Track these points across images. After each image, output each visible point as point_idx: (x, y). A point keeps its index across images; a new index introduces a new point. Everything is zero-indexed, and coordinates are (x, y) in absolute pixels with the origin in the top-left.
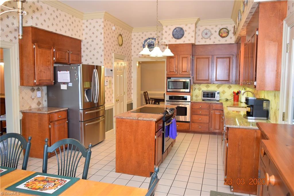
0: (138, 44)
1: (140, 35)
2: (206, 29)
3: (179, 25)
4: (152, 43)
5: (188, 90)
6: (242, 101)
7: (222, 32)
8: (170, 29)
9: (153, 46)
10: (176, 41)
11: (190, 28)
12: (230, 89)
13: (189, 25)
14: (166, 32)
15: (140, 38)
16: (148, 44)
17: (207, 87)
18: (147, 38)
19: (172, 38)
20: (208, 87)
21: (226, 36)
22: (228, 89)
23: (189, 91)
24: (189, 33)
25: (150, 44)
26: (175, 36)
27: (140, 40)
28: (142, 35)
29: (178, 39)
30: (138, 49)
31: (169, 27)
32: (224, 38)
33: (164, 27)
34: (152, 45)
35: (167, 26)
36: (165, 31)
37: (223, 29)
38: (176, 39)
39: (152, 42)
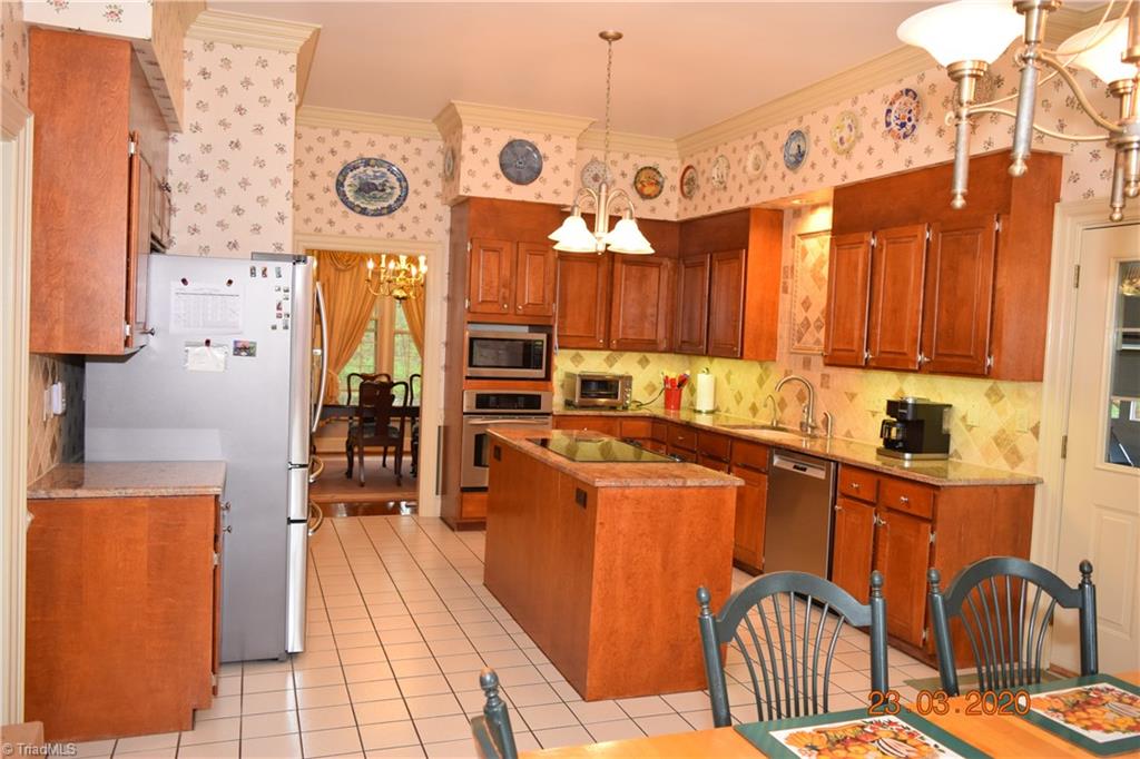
0: (313, 176)
1: (321, 139)
2: (594, 161)
3: (524, 132)
4: (377, 182)
5: (540, 373)
6: (698, 408)
7: (643, 178)
8: (488, 141)
9: (379, 194)
10: (509, 190)
11: (559, 149)
12: (644, 368)
13: (557, 140)
14: (473, 150)
15: (321, 150)
16: (357, 182)
17: (577, 360)
18: (351, 157)
19: (497, 175)
20: (579, 362)
21: (656, 196)
22: (639, 367)
23: (543, 376)
24: (557, 168)
25: (368, 184)
26: (507, 170)
27: (320, 160)
28: (333, 142)
29: (519, 182)
30: (311, 197)
31: (486, 132)
32: (647, 201)
33: (467, 129)
34: (377, 189)
35: (477, 129)
36: (469, 147)
37: (645, 168)
38: (513, 182)
39: (376, 177)
